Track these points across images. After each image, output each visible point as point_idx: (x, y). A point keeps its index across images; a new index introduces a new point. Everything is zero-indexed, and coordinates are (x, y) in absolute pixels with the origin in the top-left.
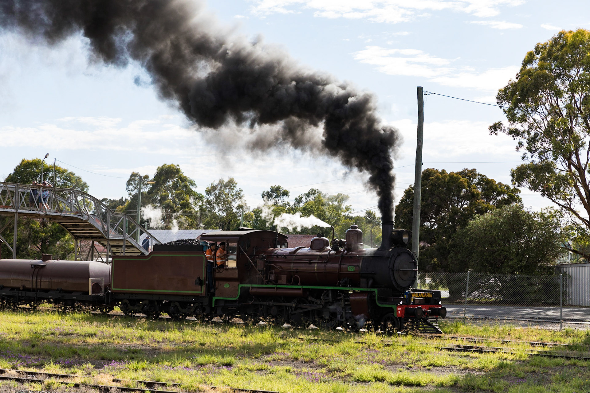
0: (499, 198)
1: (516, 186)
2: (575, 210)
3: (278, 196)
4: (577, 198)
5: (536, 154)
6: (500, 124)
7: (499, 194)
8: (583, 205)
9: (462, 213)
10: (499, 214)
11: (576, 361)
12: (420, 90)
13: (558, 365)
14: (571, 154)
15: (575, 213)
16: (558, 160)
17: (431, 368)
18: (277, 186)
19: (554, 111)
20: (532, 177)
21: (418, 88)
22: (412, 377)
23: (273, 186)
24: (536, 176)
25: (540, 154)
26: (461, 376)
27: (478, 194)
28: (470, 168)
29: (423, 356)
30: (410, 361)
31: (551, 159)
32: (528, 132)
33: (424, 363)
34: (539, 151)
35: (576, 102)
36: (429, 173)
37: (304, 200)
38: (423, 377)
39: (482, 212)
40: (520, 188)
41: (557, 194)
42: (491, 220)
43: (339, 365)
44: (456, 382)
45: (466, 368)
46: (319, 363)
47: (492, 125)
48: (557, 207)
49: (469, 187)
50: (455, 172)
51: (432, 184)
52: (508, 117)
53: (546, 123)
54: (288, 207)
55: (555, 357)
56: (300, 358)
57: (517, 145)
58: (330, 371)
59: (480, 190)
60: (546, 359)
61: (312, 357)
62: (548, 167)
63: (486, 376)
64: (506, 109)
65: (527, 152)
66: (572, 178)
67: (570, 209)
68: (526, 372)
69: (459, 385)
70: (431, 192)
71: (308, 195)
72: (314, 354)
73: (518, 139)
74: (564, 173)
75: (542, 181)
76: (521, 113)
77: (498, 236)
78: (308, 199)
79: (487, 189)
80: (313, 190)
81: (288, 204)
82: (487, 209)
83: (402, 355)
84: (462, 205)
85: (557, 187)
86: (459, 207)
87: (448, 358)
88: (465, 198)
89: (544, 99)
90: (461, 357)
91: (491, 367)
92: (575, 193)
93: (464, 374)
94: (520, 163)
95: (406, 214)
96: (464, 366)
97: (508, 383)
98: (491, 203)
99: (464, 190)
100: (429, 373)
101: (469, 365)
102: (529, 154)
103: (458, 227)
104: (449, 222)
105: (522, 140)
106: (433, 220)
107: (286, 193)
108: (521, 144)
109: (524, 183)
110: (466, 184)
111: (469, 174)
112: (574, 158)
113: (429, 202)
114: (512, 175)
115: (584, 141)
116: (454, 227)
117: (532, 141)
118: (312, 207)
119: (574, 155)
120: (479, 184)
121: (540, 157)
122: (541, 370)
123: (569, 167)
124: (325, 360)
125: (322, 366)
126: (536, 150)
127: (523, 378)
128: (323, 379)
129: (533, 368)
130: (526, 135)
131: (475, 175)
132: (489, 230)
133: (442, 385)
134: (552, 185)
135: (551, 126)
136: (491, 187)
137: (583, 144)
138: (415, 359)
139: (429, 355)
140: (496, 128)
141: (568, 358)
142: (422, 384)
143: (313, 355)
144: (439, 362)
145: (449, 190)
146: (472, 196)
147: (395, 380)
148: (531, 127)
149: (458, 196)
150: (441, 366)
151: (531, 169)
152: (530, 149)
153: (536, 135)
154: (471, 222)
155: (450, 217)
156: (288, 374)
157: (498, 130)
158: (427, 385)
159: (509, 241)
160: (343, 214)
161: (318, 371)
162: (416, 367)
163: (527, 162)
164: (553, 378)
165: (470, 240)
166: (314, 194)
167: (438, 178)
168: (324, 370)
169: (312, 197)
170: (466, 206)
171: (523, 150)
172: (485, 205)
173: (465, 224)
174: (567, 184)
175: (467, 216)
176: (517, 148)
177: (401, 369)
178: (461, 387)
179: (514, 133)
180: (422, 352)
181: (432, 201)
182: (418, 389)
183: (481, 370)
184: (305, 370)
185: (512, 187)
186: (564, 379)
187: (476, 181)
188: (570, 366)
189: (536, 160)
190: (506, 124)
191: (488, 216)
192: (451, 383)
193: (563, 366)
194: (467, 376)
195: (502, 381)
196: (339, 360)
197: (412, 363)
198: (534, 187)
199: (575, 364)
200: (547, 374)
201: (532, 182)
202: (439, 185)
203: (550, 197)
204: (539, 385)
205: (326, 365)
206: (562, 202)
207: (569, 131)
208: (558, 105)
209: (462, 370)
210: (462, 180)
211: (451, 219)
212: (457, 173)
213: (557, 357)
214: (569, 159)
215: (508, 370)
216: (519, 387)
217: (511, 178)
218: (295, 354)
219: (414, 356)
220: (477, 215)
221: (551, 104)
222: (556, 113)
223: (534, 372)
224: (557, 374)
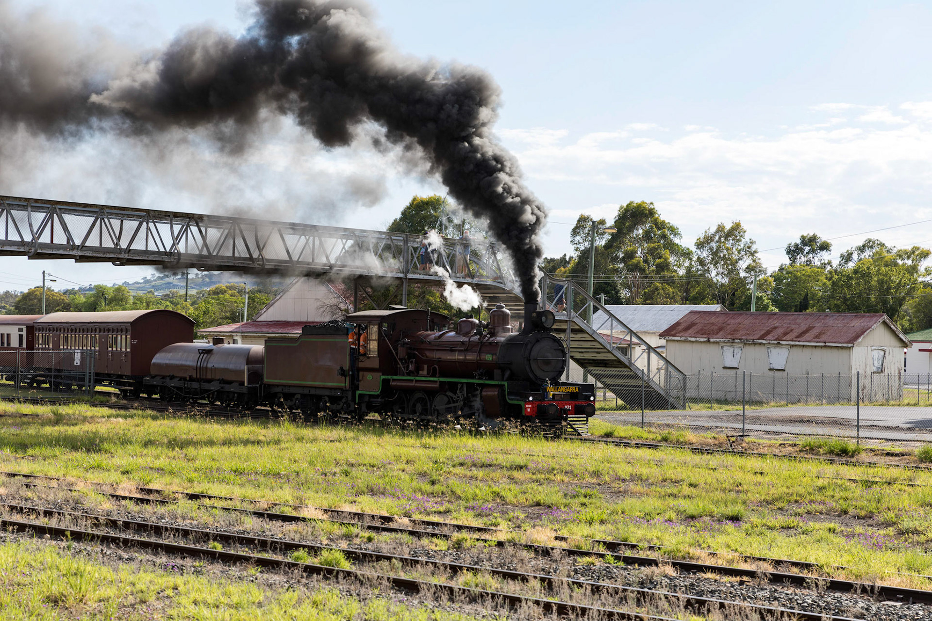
3: (813, 251)
18: (811, 234)
23: (805, 235)
37: (855, 257)
43: (917, 523)
46: (882, 519)
54: (829, 268)
56: (851, 511)
58: (901, 533)
61: (871, 509)
71: (862, 249)
72: (874, 505)
78: (862, 256)
80: (870, 241)
81: (829, 263)
107: (825, 247)
118: (868, 268)
124: (893, 515)
125: (887, 524)
128: (891, 545)
143: (872, 507)
156: (831, 536)
160: (920, 279)
161: (882, 532)
166: (872, 247)
168: (891, 531)
169: (868, 253)
184: (859, 529)
196: (916, 516)
205: (894, 523)
218: (843, 505)
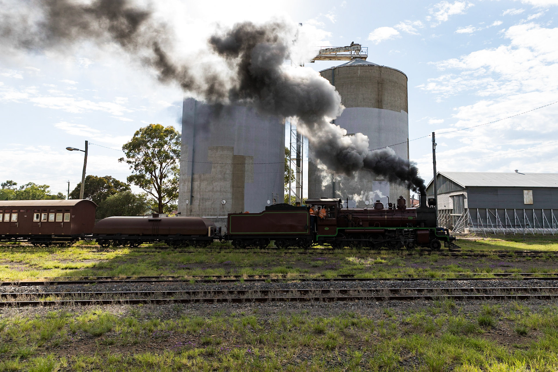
0: (121, 188)
1: (129, 183)
2: (153, 193)
3: (11, 185)
4: (154, 189)
5: (138, 171)
6: (123, 158)
7: (121, 187)
8: (156, 192)
9: (104, 194)
10: (121, 195)
11: (149, 253)
12: (86, 142)
13: (141, 255)
14: (152, 172)
15: (153, 194)
16: (147, 174)
17: (83, 260)
18: (10, 180)
19: (146, 155)
20: (136, 180)
21: (86, 141)
22: (73, 265)
23: (8, 180)
24: (137, 180)
25: (140, 171)
26: (97, 263)
27: (112, 186)
28: (109, 176)
29: (80, 255)
30: (74, 258)
31: (144, 173)
32: (135, 162)
33: (80, 258)
34: (139, 170)
35: (155, 151)
36: (89, 177)
37: (25, 187)
38: (79, 265)
39: (113, 194)
40: (130, 184)
41: (146, 187)
42: (117, 197)
43: (36, 262)
44: (94, 266)
45: (101, 259)
46: (25, 262)
47: (120, 158)
48: (146, 192)
49: (108, 183)
50: (102, 177)
51: (91, 182)
52: (127, 156)
53: (143, 159)
54: (16, 190)
55: (140, 252)
56: (15, 261)
57: (130, 167)
58: (31, 266)
59: (113, 185)
60: (136, 253)
61: (21, 259)
62: (143, 176)
63: (109, 262)
64: (126, 153)
65: (134, 170)
66: (152, 181)
67: (151, 193)
68: (127, 259)
69: (96, 267)
70: (90, 185)
71: (28, 185)
72: (23, 258)
73: (131, 165)
74: (149, 179)
75: (140, 182)
76: (132, 155)
77: (120, 203)
78: (28, 187)
79: (116, 185)
80: (30, 183)
81: (16, 189)
82: (115, 193)
83: (70, 256)
84: (104, 191)
85: (146, 184)
86: (103, 191)
87: (92, 256)
88: (106, 188)
89: (142, 150)
90: (98, 255)
91: (112, 258)
92: (153, 186)
93: (99, 262)
94: (131, 174)
95: (77, 194)
96: (99, 258)
97: (118, 264)
98: (117, 190)
99: (106, 184)
100: (82, 263)
101: (102, 258)
102: (135, 171)
103: (102, 200)
104: (98, 197)
105: (132, 165)
106: (90, 197)
107: (15, 184)
108: (131, 167)
109: (132, 183)
110: (106, 182)
111: (108, 178)
112: (153, 173)
113: (89, 189)
114: (127, 179)
115: (158, 167)
116: (100, 200)
117: (136, 166)
118: (29, 190)
119: (154, 172)
120: (112, 182)
121: (139, 172)
122: (134, 258)
123: (152, 177)
124: (29, 261)
125: (26, 263)
126: (138, 170)
127: (126, 261)
128: (26, 270)
129: (130, 257)
130: (134, 163)
131: (111, 178)
132: (116, 201)
133: (88, 267)
134: (144, 184)
135: (145, 160)
136: (118, 184)
137: (157, 168)
138: (76, 257)
139: (83, 255)
140: (121, 160)
141: (146, 252)
142: (78, 268)
143: (22, 259)
144: (88, 258)
145: (99, 184)
146: (109, 187)
147: (65, 267)
148: (136, 160)
149: (103, 187)
150: (88, 259)
151: (135, 177)
152: (135, 169)
153: (138, 163)
154: (108, 198)
155: (98, 196)
156: (6, 269)
157: (122, 161)
158: (80, 268)
159: (124, 206)
160: (46, 194)
161: (24, 266)
162: (76, 260)
163: (134, 174)
164: (139, 260)
165: (107, 205)
166: (31, 185)
167: (93, 179)
168: (27, 265)
169: (29, 186)
170: (106, 191)
171: (133, 169)
172: (115, 191)
173: (106, 199)
174: (150, 183)
175: (107, 195)
176: (130, 168)
177: (69, 262)
178: (97, 268)
179: (129, 162)
180: (80, 254)
181: (90, 189)
182: (76, 270)
183: (107, 260)
184: (16, 266)
185: (127, 184)
186: (143, 261)
187: (111, 181)
188: (146, 255)
189: (138, 173)
190: (126, 158)
191: (116, 195)
192: (92, 266)
193: (143, 255)
194: (100, 262)
195: (116, 264)
196: (36, 260)
197: (74, 259)
198: (137, 184)
199: (148, 254)
200: (136, 259)
201: (135, 182)
202: (94, 182)
203: (143, 188)
204: (132, 264)
205: (29, 263)
206: (148, 190)
207: (153, 163)
208: (148, 152)
209: (98, 260)
210: (105, 180)
211: (99, 196)
212: (103, 178)
213: (141, 252)
214: (152, 174)
215: (119, 259)
216: (123, 265)
217: (127, 180)
218: (12, 259)
219: (75, 256)
220: (111, 195)
221: (145, 152)
222: (147, 155)
223: (131, 259)
224: (140, 259)
